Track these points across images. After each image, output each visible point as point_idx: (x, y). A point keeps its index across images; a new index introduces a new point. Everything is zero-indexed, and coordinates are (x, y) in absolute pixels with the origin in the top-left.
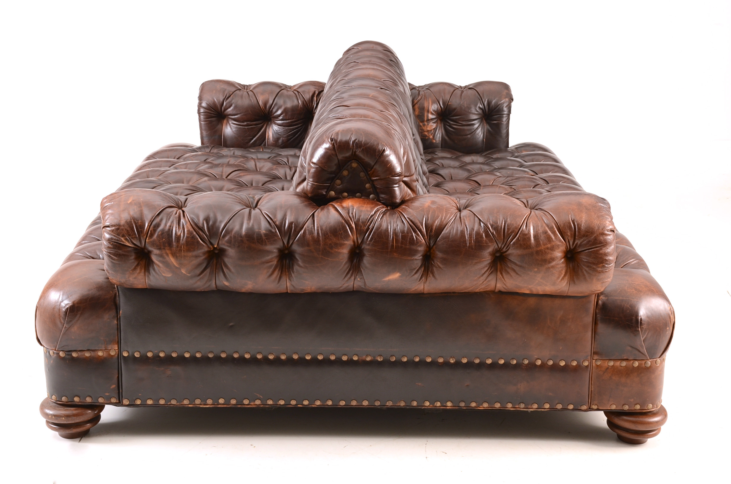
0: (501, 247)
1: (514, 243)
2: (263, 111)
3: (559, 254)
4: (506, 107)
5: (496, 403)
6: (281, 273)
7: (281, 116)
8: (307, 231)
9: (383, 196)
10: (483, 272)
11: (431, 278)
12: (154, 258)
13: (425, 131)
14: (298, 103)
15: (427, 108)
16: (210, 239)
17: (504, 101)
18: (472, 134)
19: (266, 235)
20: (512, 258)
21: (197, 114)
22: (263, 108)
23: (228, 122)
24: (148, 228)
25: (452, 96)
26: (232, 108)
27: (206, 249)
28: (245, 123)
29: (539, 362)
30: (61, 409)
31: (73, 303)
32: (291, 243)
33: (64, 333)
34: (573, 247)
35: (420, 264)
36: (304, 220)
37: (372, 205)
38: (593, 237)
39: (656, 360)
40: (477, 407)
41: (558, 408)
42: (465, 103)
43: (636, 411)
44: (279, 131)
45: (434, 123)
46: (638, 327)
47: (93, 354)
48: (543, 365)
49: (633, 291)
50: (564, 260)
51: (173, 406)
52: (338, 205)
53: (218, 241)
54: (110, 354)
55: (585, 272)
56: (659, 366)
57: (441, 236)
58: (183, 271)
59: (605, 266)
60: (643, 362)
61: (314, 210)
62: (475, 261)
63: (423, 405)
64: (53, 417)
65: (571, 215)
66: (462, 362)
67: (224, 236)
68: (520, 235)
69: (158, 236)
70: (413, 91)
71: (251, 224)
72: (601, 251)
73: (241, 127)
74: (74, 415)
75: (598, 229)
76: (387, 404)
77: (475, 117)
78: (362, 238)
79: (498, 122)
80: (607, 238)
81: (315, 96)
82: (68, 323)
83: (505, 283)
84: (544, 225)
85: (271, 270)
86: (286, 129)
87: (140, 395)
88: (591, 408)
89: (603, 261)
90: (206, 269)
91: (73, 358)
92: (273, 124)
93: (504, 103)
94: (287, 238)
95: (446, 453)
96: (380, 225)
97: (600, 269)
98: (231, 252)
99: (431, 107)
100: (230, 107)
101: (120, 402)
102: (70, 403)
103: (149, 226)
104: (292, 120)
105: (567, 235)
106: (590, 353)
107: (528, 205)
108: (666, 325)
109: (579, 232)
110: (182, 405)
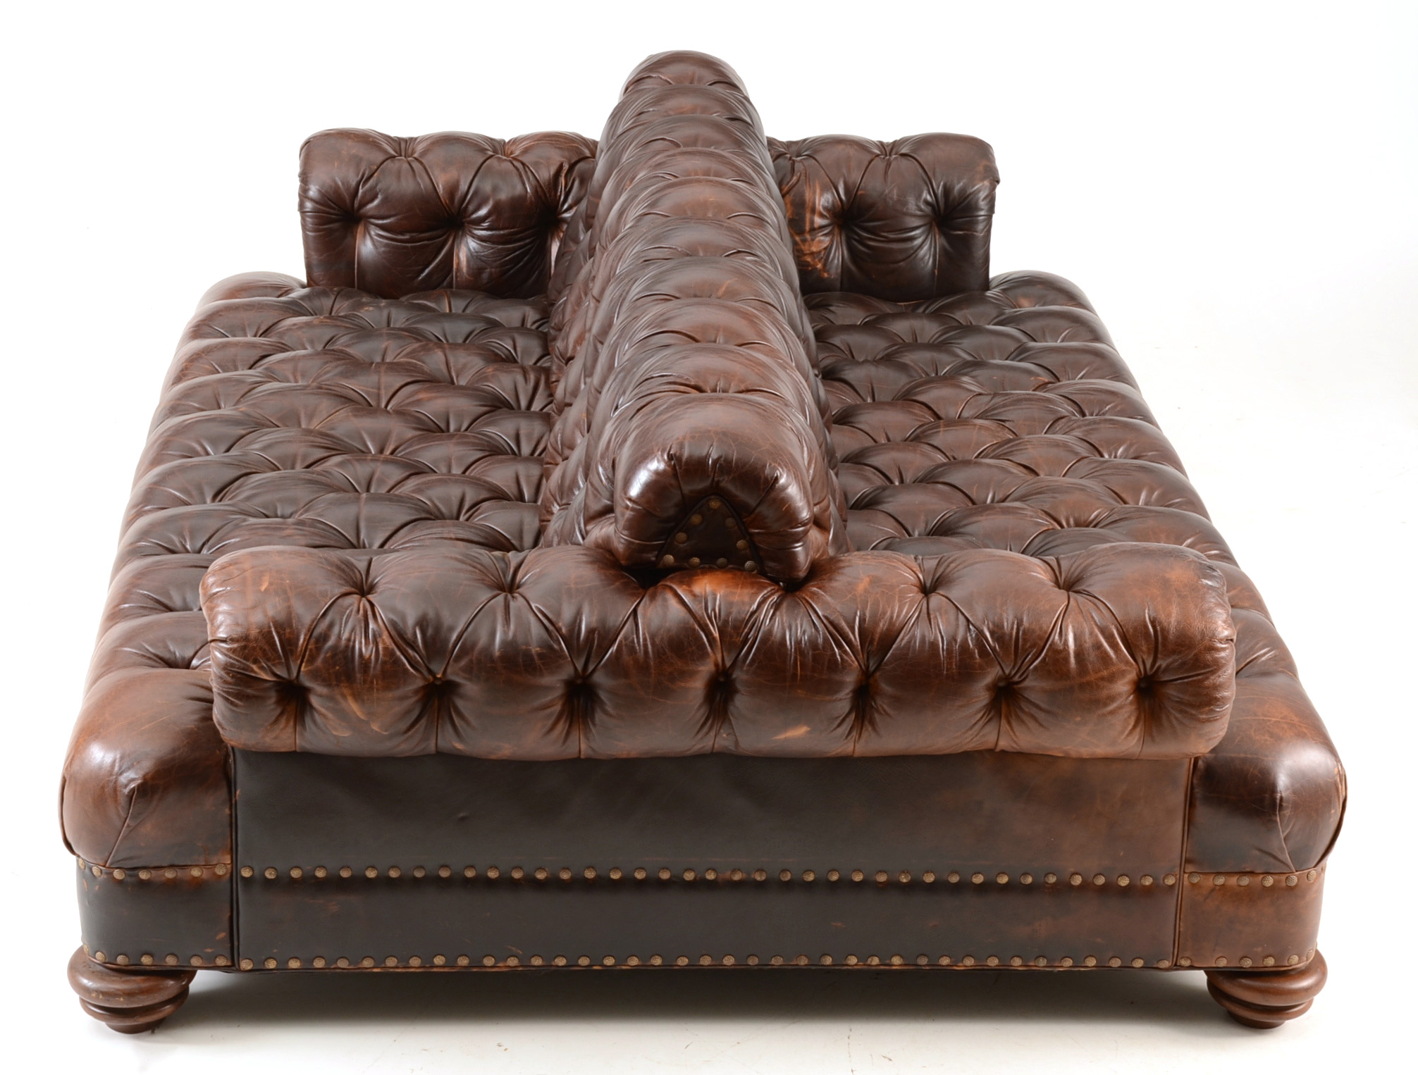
0: (1010, 674)
1: (1036, 668)
2: (447, 209)
3: (1123, 687)
4: (983, 200)
5: (989, 957)
6: (570, 726)
7: (487, 221)
8: (624, 648)
9: (772, 564)
10: (973, 722)
11: (868, 732)
12: (315, 701)
13: (805, 255)
14: (525, 193)
15: (811, 204)
16: (429, 662)
17: (981, 188)
18: (909, 259)
19: (540, 655)
20: (1032, 696)
21: (298, 214)
22: (446, 202)
23: (367, 231)
24: (305, 645)
25: (865, 177)
26: (376, 202)
27: (419, 683)
28: (407, 237)
29: (1077, 881)
30: (114, 978)
31: (144, 777)
32: (591, 668)
33: (126, 836)
34: (1152, 672)
35: (847, 709)
36: (619, 622)
37: (752, 588)
38: (1192, 655)
39: (1309, 873)
40: (953, 966)
41: (1113, 966)
42: (895, 191)
43: (1267, 969)
44: (482, 254)
45: (825, 235)
46: (1275, 815)
47: (180, 874)
48: (1085, 886)
49: (1266, 740)
50: (1134, 697)
51: (341, 971)
52: (684, 590)
53: (444, 666)
54: (215, 874)
55: (1175, 722)
56: (1313, 883)
57: (892, 654)
58: (375, 727)
59: (1215, 711)
60: (1283, 877)
61: (635, 601)
62: (958, 703)
63: (844, 963)
64: (101, 997)
65: (1149, 610)
66: (924, 882)
67: (458, 658)
68: (1047, 652)
69: (325, 661)
70: (780, 161)
71: (511, 634)
72: (1207, 683)
73: (399, 244)
74: (142, 992)
75: (1202, 640)
76: (773, 962)
77: (916, 223)
78: (733, 658)
79: (966, 232)
80: (1220, 656)
81: (563, 175)
82: (133, 817)
83: (1015, 739)
84: (1097, 631)
85: (550, 722)
86: (498, 249)
87: (275, 951)
88: (1178, 964)
89: (1210, 700)
90: (420, 720)
91: (142, 881)
92: (468, 236)
93: (979, 191)
94: (583, 660)
95: (890, 1060)
96: (770, 632)
97: (1204, 716)
98: (471, 688)
99: (820, 200)
100: (372, 200)
101: (233, 965)
102: (133, 967)
103: (308, 641)
104: (512, 230)
105: (1141, 650)
106: (1179, 862)
107: (1060, 573)
108: (1328, 803)
109: (1164, 645)
110: (359, 968)
